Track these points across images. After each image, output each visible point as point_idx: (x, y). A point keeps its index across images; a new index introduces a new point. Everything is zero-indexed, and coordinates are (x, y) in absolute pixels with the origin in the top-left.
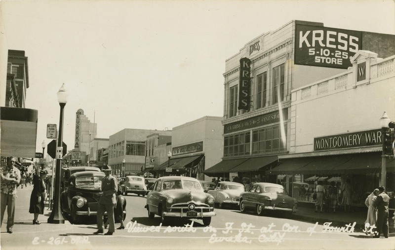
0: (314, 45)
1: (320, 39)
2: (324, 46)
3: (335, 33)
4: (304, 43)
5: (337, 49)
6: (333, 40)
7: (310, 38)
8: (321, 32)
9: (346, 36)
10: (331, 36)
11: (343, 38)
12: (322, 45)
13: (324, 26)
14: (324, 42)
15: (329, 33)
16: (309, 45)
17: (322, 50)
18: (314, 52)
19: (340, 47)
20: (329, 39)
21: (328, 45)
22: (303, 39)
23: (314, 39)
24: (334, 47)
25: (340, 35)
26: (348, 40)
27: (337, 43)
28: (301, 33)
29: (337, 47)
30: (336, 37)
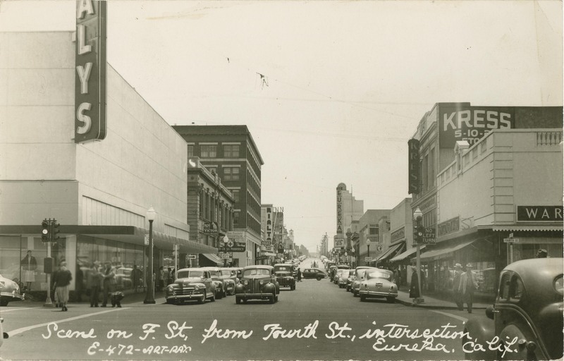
0: (460, 127)
1: (467, 120)
2: (472, 126)
3: (483, 112)
4: (449, 126)
5: (486, 128)
6: (482, 119)
7: (454, 120)
8: (468, 112)
9: (496, 114)
10: (479, 115)
11: (492, 116)
12: (469, 125)
13: (471, 105)
14: (472, 122)
15: (476, 112)
16: (454, 127)
17: (469, 131)
18: (461, 134)
19: (489, 126)
20: (476, 119)
21: (476, 125)
22: (447, 121)
23: (460, 120)
24: (483, 126)
25: (489, 113)
26: (498, 117)
27: (486, 122)
28: (445, 115)
29: (486, 126)
30: (484, 116)
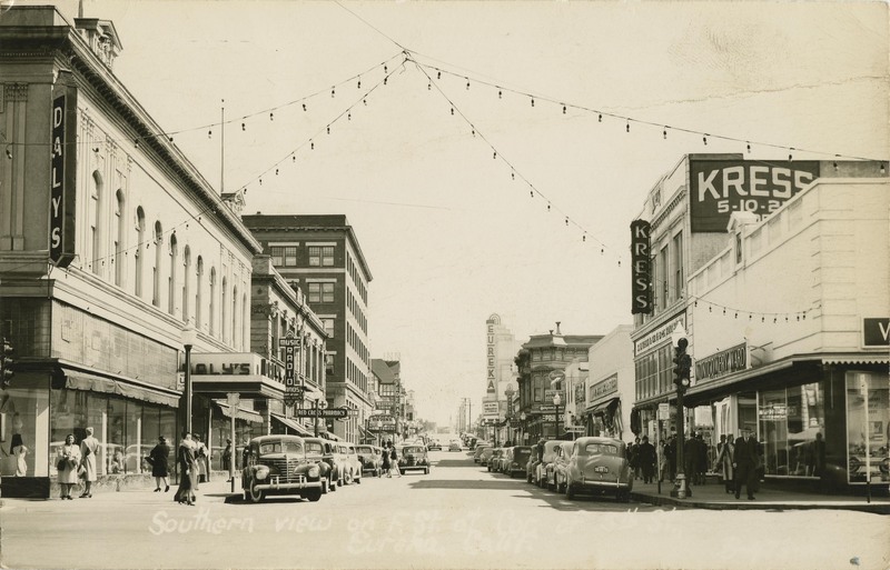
0: (726, 194)
1: (738, 183)
2: (746, 193)
3: (765, 169)
4: (708, 193)
5: (771, 197)
6: (764, 182)
7: (718, 183)
8: (740, 170)
9: (787, 172)
10: (759, 175)
11: (781, 177)
12: (742, 192)
13: (745, 158)
14: (746, 186)
15: (754, 170)
16: (716, 196)
17: (742, 201)
18: (727, 206)
19: (776, 193)
20: (754, 181)
21: (754, 192)
22: (705, 185)
23: (727, 183)
24: (766, 193)
25: (776, 171)
26: (791, 179)
27: (770, 187)
28: (701, 175)
29: (771, 193)
30: (768, 176)
